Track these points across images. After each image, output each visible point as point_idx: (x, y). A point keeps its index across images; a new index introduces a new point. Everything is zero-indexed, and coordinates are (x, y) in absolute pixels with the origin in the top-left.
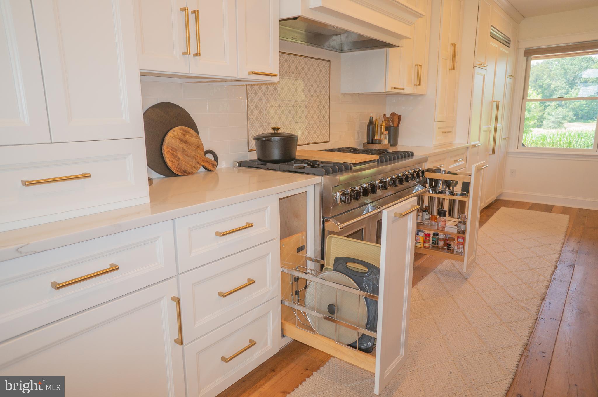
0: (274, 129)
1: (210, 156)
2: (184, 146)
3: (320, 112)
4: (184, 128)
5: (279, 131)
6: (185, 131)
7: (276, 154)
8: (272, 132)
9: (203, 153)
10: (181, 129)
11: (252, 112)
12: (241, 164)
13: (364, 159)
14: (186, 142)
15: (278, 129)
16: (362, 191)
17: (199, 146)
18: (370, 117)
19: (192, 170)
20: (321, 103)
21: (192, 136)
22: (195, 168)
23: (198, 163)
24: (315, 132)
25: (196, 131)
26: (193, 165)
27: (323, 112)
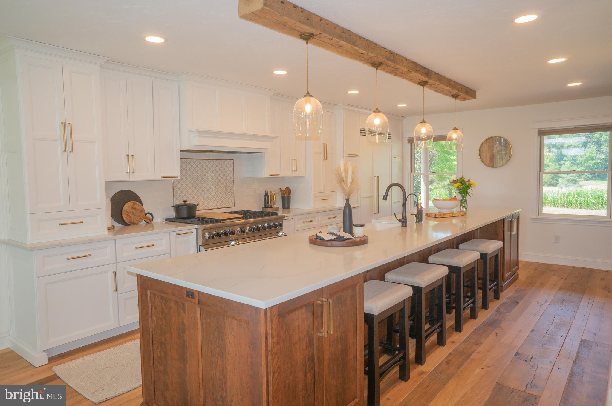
0: (184, 202)
1: (149, 216)
2: (134, 211)
3: (226, 190)
4: (134, 202)
5: (187, 202)
6: (134, 203)
7: (184, 214)
8: (183, 203)
9: (144, 214)
10: (132, 203)
11: (176, 192)
12: (167, 220)
13: (230, 217)
14: (135, 209)
15: (186, 202)
16: (223, 233)
17: (142, 211)
18: (266, 191)
19: (137, 222)
20: (227, 184)
21: (138, 205)
22: (139, 221)
23: (141, 219)
24: (223, 201)
25: (142, 204)
26: (138, 220)
27: (229, 189)
